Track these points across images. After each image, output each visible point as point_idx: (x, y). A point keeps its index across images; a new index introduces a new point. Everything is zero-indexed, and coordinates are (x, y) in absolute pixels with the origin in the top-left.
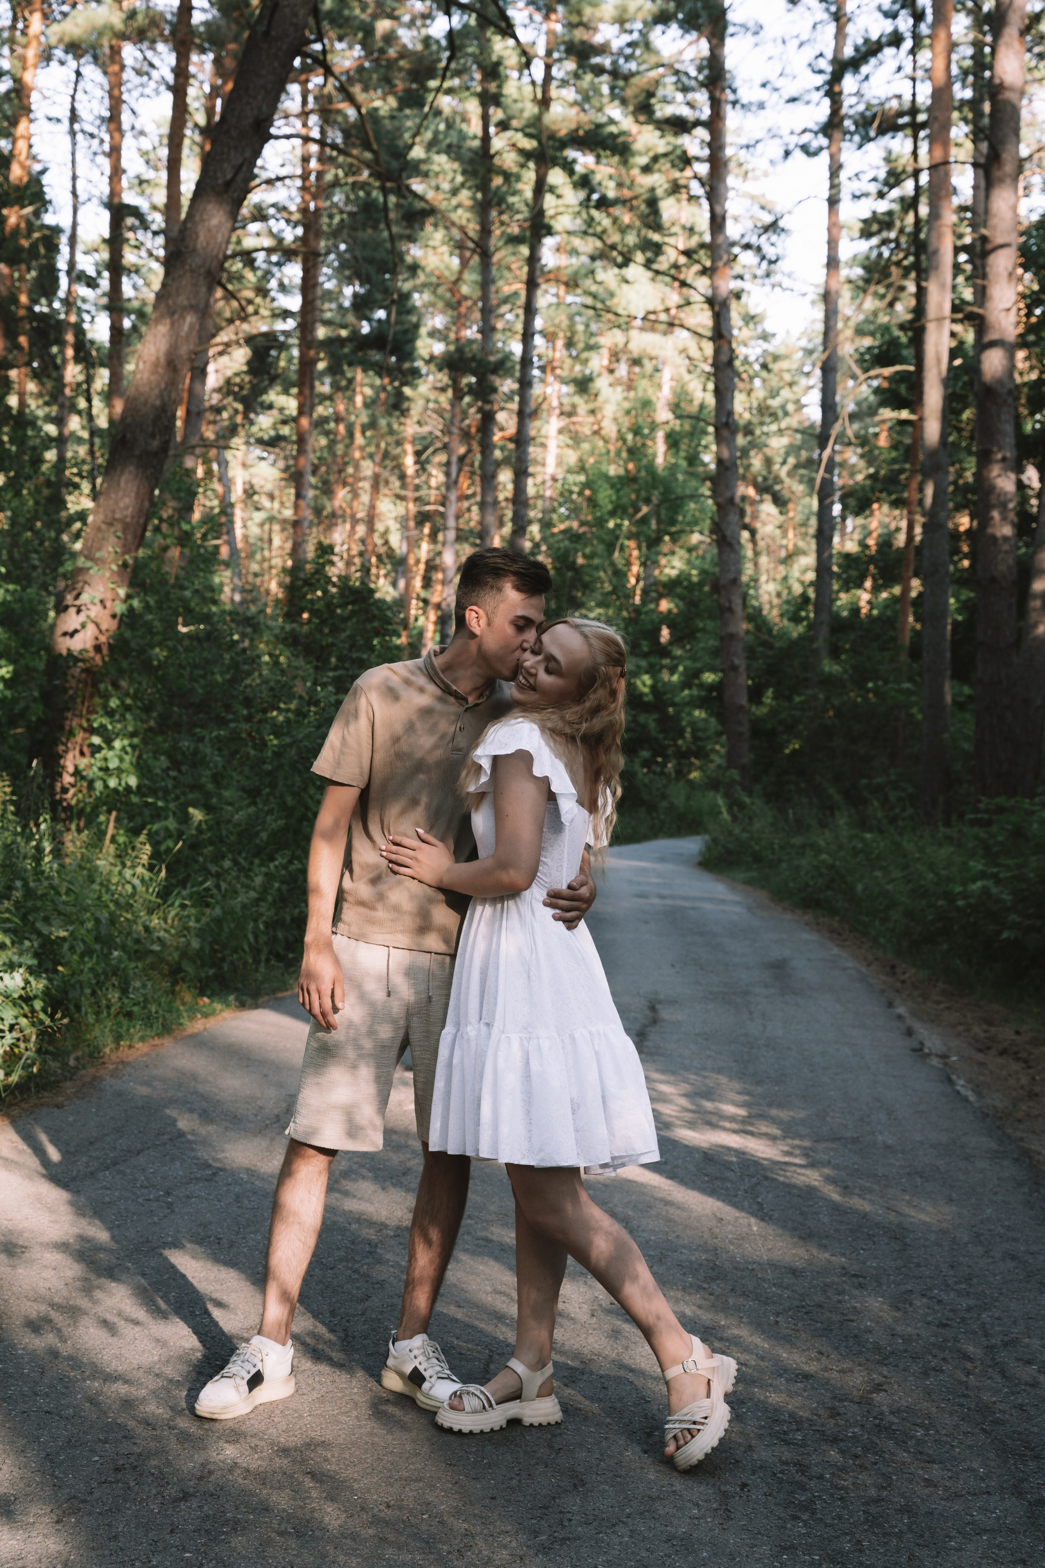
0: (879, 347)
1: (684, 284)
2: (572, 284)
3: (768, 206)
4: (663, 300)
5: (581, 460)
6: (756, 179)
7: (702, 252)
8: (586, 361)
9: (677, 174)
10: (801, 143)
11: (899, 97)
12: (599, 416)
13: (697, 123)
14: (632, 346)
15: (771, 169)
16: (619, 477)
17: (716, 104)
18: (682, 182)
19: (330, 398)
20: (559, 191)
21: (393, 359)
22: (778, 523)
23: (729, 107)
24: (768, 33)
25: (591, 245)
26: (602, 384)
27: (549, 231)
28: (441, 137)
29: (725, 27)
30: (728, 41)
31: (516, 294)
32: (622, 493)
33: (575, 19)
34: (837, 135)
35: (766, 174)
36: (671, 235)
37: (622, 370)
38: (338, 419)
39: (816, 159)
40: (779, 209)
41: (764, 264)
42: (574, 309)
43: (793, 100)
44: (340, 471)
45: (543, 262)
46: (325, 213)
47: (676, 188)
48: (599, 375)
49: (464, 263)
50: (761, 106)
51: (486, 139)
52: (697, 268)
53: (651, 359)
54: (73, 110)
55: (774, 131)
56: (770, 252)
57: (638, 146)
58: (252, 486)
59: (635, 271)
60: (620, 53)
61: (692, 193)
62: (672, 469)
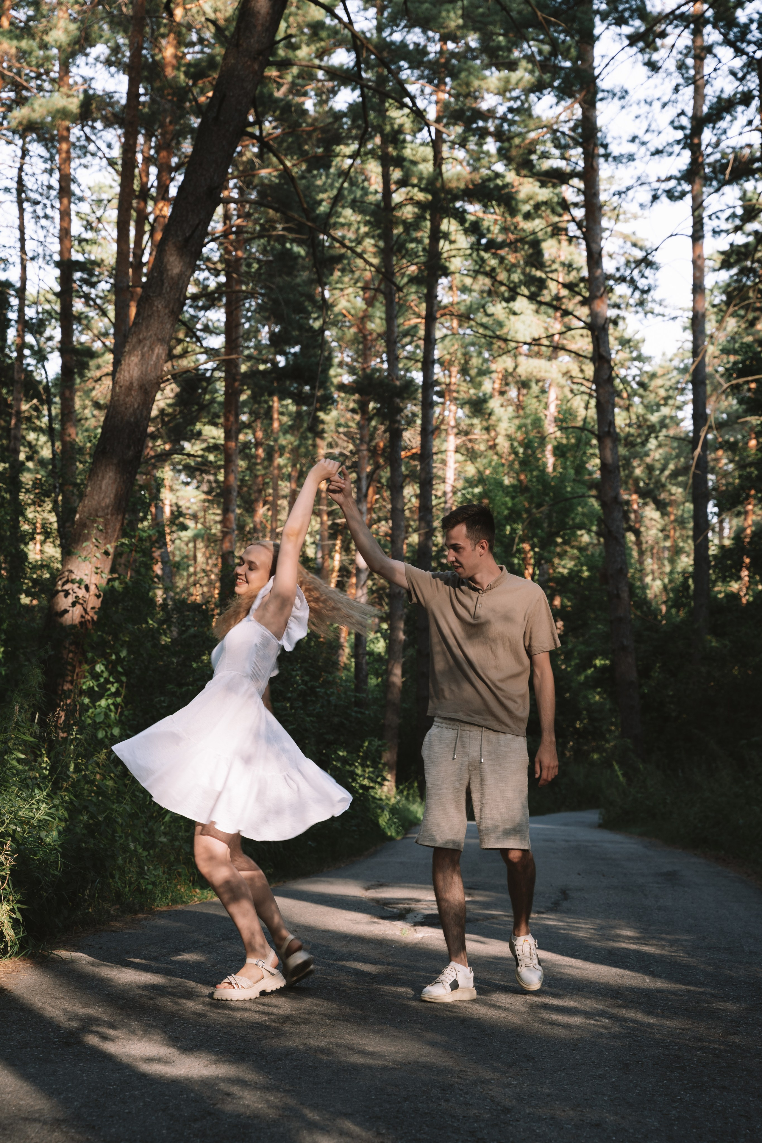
0: (743, 362)
1: (566, 313)
2: (464, 317)
3: (640, 243)
4: (547, 329)
5: (479, 472)
6: (626, 221)
7: (582, 285)
8: (480, 384)
9: (556, 219)
10: (667, 188)
11: (750, 146)
12: (493, 434)
13: (574, 174)
14: (520, 370)
15: (639, 212)
16: (513, 486)
17: (590, 157)
18: (563, 225)
19: (249, 426)
20: (452, 237)
21: (307, 388)
22: (659, 526)
23: (601, 160)
24: (633, 97)
25: (483, 282)
26: (494, 404)
27: (446, 272)
28: (346, 192)
29: (596, 93)
30: (599, 105)
31: (415, 327)
32: (517, 500)
33: (464, 90)
34: (698, 181)
35: (635, 217)
36: (552, 272)
37: (513, 393)
38: (258, 445)
39: (679, 203)
40: (648, 245)
41: (637, 294)
42: (468, 339)
43: (658, 152)
44: (260, 491)
45: (439, 299)
46: (244, 263)
47: (557, 231)
48: (491, 397)
49: (370, 302)
50: (631, 158)
51: (387, 193)
52: (579, 298)
53: (538, 381)
54: (20, 181)
55: (643, 180)
56: (642, 283)
57: (522, 196)
58: (179, 507)
59: (521, 304)
60: (504, 119)
61: (571, 234)
62: (562, 479)
